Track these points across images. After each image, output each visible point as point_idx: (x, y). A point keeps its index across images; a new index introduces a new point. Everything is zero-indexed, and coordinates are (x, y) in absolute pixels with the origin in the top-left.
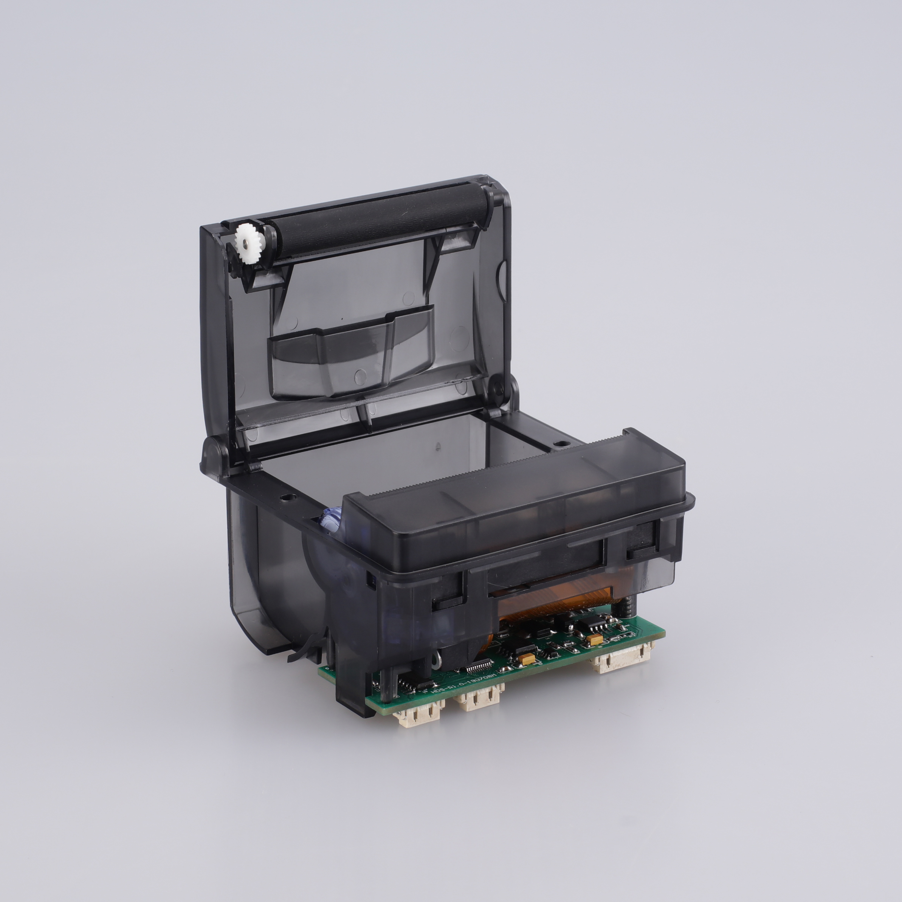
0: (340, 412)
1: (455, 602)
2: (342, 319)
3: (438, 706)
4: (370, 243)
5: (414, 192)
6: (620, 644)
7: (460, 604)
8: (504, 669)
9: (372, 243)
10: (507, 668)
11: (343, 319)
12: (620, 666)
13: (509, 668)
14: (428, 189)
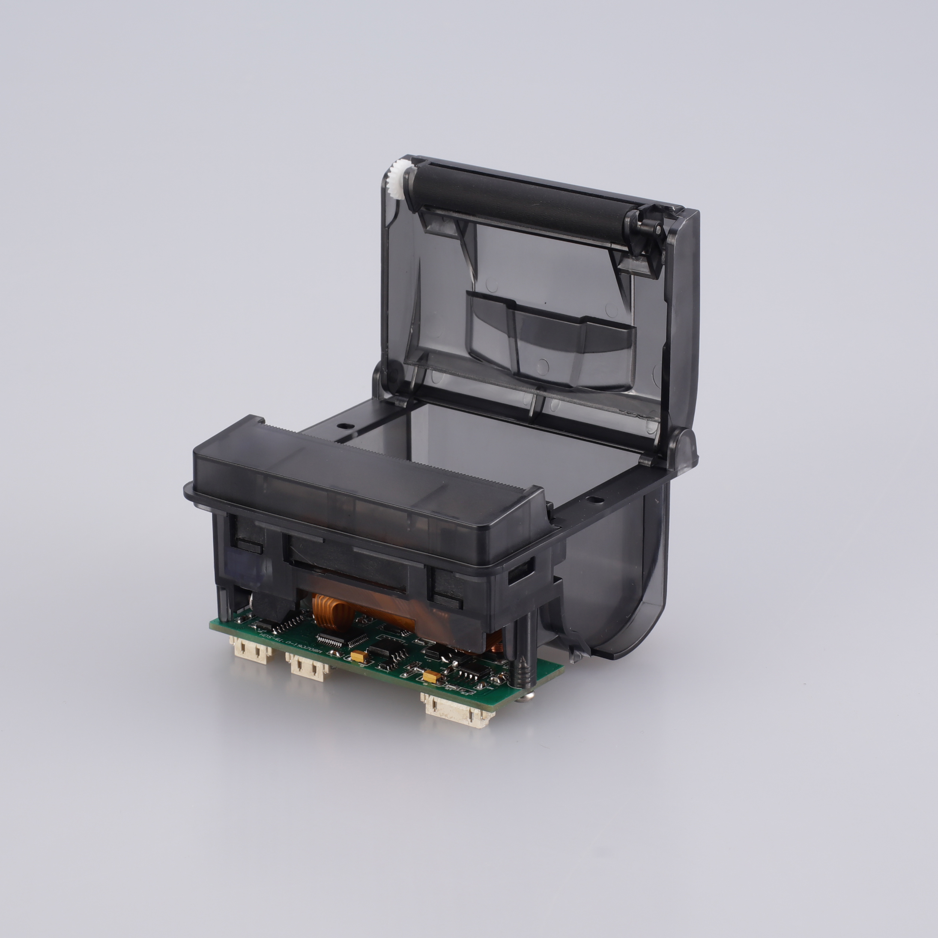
0: (525, 394)
1: (254, 549)
2: (545, 303)
3: (266, 651)
4: (520, 226)
5: (588, 194)
6: (449, 694)
7: (257, 552)
8: (332, 652)
9: (534, 229)
10: (336, 653)
11: (547, 303)
12: (448, 717)
13: (338, 655)
14: (603, 196)
